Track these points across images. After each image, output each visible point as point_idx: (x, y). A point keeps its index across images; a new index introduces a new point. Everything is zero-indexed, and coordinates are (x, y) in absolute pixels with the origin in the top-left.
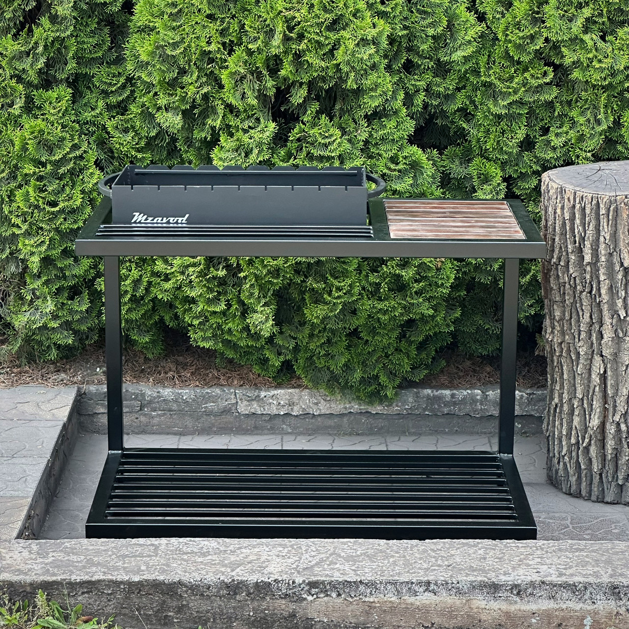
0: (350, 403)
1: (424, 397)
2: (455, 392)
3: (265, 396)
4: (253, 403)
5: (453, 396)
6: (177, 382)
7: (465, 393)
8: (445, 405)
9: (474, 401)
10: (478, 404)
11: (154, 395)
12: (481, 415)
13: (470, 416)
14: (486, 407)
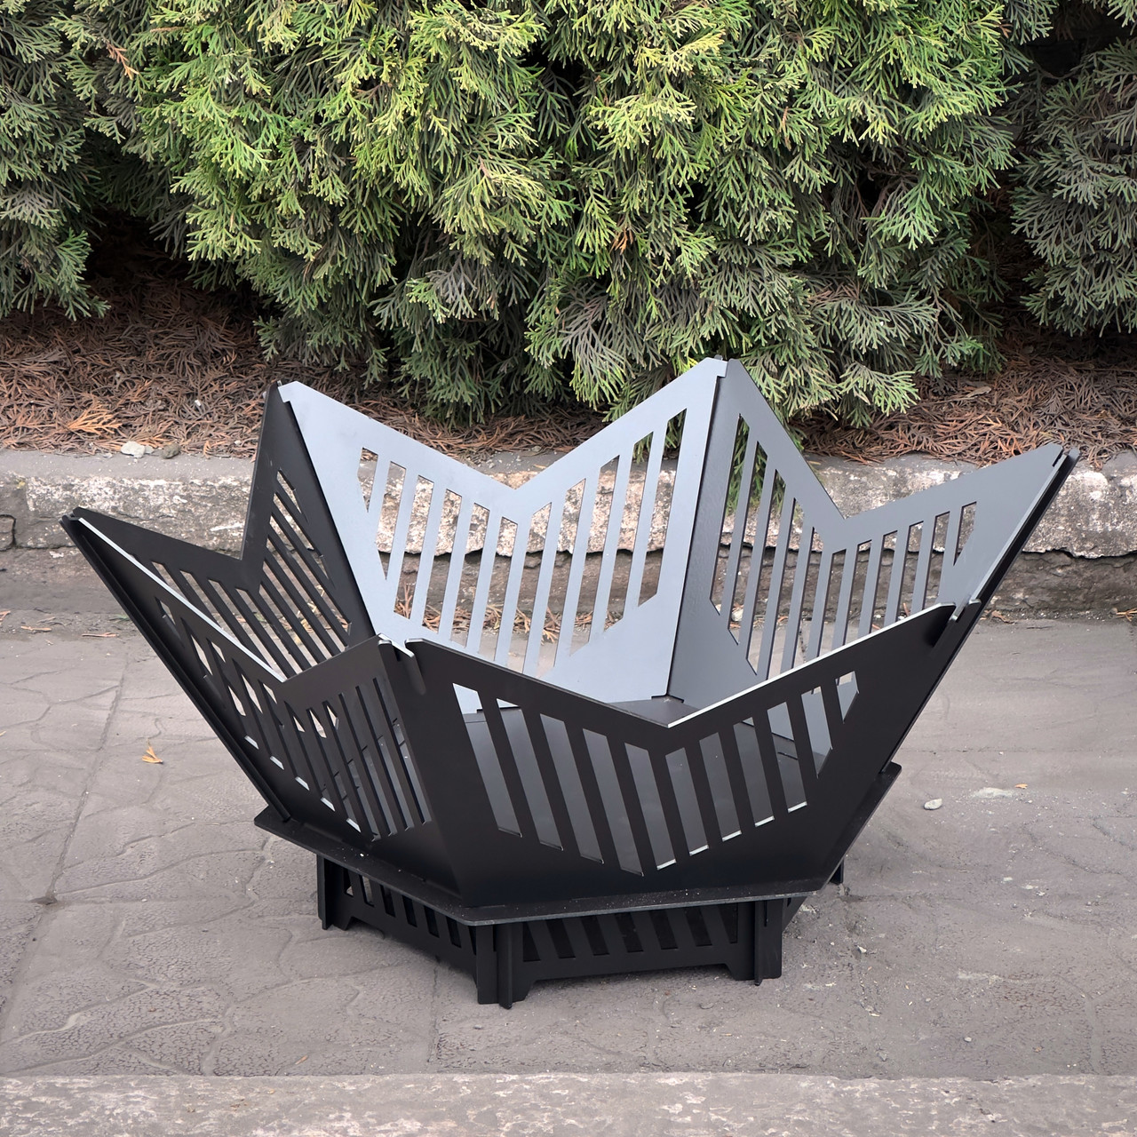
9: (1081, 507)
10: (1095, 517)
11: (56, 497)
12: (1105, 550)
13: (1069, 555)
14: (1119, 528)
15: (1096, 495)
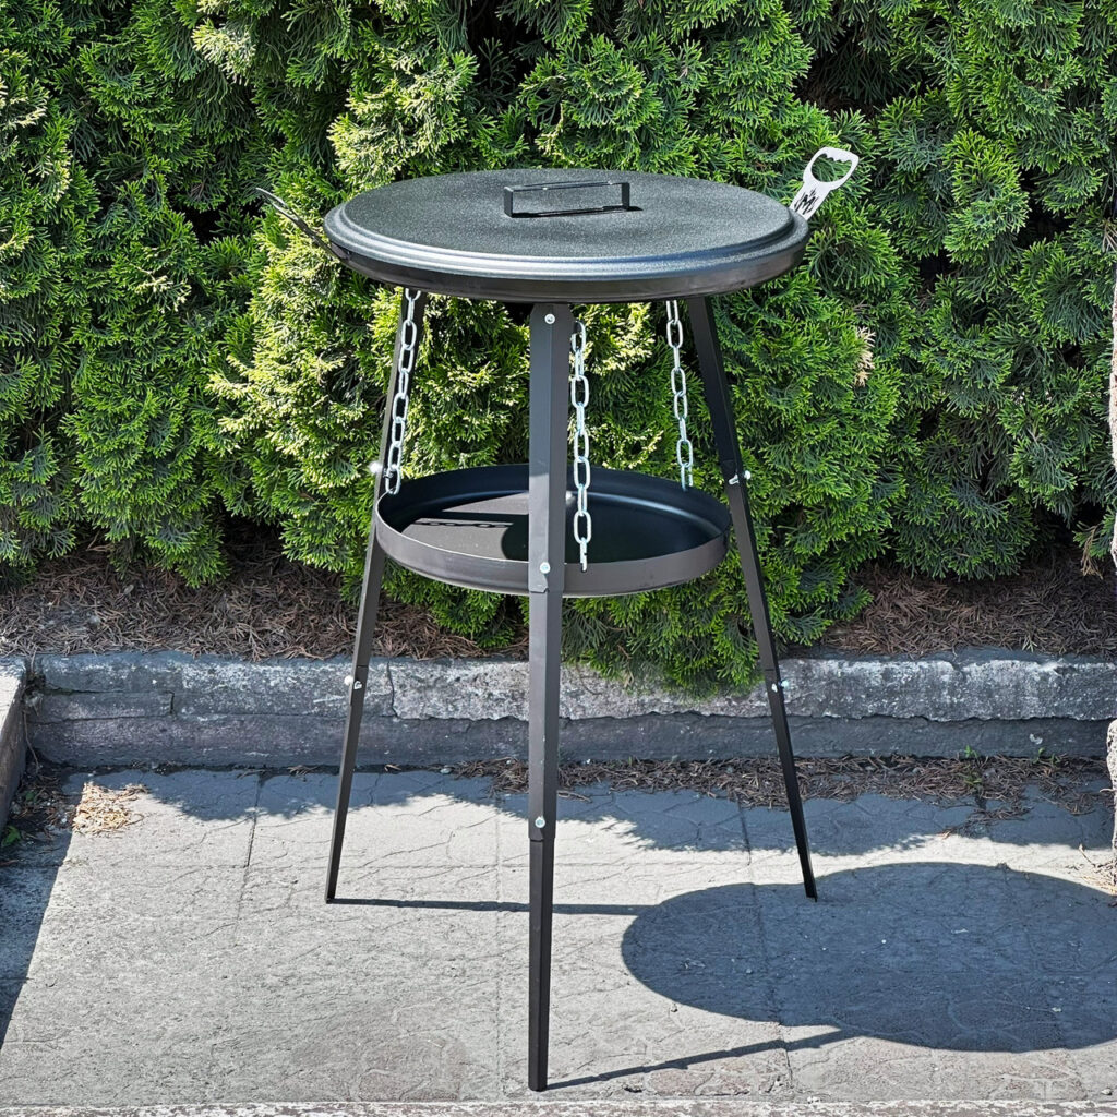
0: (653, 692)
1: (820, 679)
2: (891, 665)
3: (458, 679)
4: (429, 693)
5: (887, 675)
6: (255, 646)
7: (915, 667)
8: (868, 696)
9: (935, 686)
10: (945, 693)
11: (203, 678)
12: (952, 717)
13: (926, 719)
14: (962, 700)
15: (946, 678)
